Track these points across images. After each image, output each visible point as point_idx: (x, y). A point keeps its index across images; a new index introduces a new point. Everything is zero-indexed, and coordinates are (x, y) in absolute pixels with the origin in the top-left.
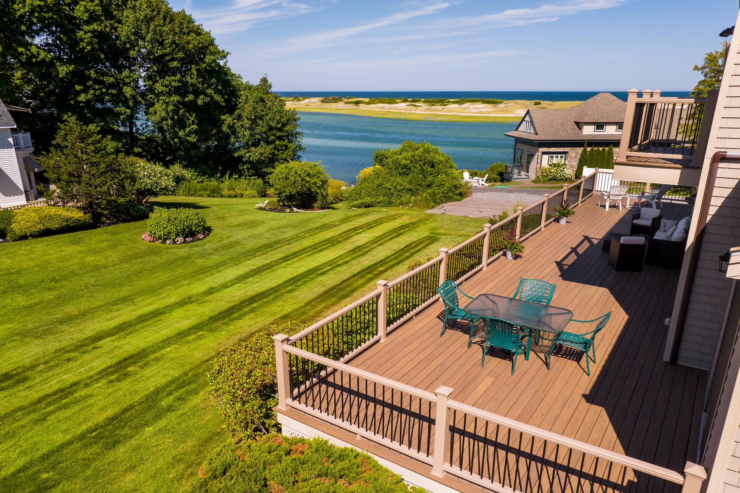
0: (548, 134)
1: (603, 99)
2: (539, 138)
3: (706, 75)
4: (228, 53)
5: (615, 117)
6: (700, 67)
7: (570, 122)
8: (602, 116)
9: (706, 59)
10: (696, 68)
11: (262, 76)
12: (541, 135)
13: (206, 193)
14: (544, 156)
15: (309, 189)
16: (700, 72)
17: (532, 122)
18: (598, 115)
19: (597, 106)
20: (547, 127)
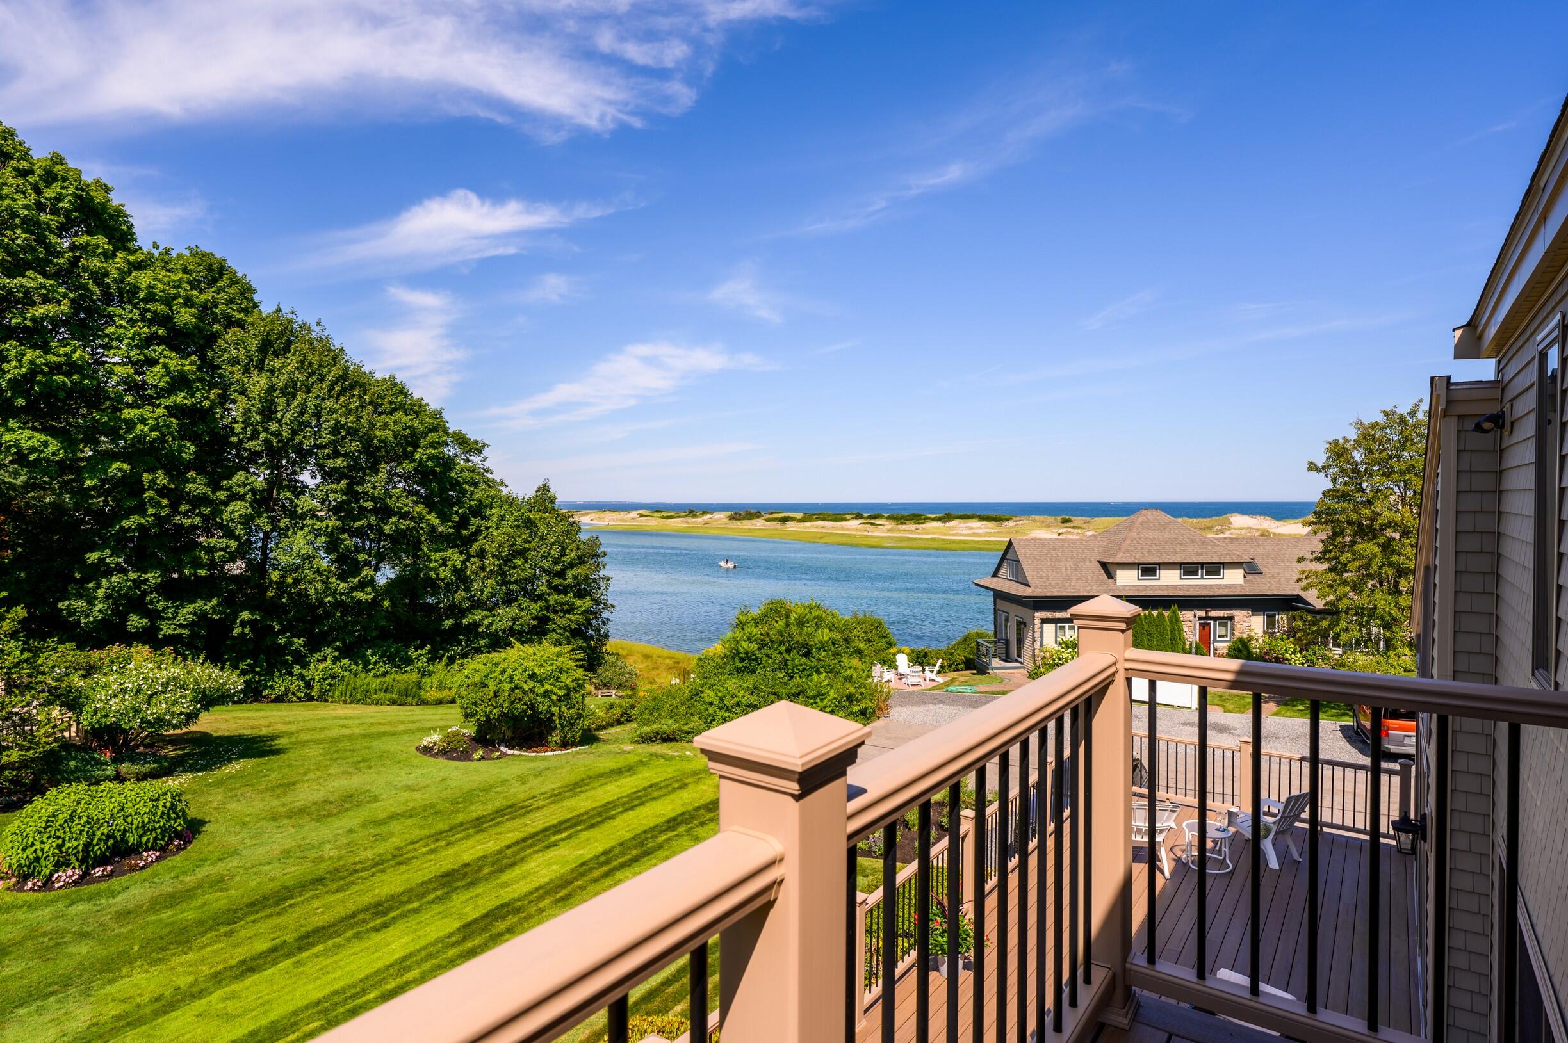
0: (1050, 584)
1: (1148, 520)
2: (1033, 592)
3: (1334, 480)
4: (484, 445)
5: (1176, 552)
6: (1320, 465)
7: (1091, 561)
8: (1149, 551)
9: (1327, 450)
10: (1313, 467)
11: (540, 483)
12: (1036, 587)
13: (388, 696)
14: (1046, 626)
15: (532, 707)
16: (1322, 474)
17: (1019, 562)
18: (1142, 549)
19: (1139, 533)
20: (1047, 571)
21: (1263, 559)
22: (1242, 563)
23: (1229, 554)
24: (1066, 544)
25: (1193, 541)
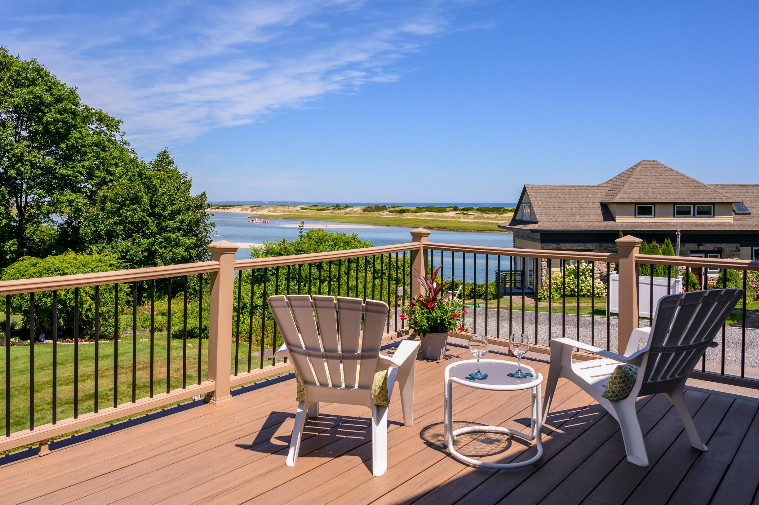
0: (556, 221)
1: (647, 168)
2: (540, 226)
4: (119, 122)
5: (670, 194)
7: (594, 203)
8: (646, 193)
11: (162, 151)
12: (544, 223)
17: (530, 204)
18: (639, 191)
19: (637, 179)
20: (554, 210)
21: (751, 202)
22: (730, 203)
23: (719, 196)
24: (573, 190)
25: (686, 185)
